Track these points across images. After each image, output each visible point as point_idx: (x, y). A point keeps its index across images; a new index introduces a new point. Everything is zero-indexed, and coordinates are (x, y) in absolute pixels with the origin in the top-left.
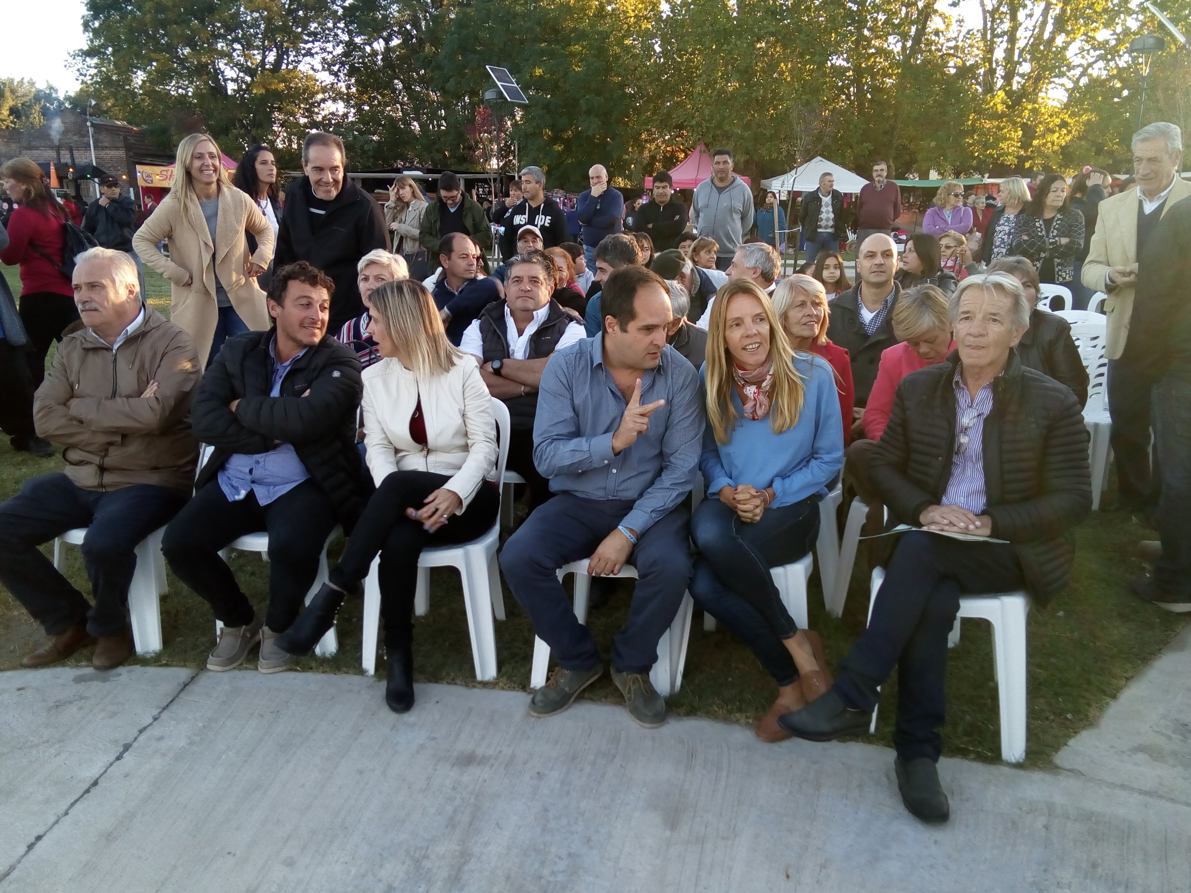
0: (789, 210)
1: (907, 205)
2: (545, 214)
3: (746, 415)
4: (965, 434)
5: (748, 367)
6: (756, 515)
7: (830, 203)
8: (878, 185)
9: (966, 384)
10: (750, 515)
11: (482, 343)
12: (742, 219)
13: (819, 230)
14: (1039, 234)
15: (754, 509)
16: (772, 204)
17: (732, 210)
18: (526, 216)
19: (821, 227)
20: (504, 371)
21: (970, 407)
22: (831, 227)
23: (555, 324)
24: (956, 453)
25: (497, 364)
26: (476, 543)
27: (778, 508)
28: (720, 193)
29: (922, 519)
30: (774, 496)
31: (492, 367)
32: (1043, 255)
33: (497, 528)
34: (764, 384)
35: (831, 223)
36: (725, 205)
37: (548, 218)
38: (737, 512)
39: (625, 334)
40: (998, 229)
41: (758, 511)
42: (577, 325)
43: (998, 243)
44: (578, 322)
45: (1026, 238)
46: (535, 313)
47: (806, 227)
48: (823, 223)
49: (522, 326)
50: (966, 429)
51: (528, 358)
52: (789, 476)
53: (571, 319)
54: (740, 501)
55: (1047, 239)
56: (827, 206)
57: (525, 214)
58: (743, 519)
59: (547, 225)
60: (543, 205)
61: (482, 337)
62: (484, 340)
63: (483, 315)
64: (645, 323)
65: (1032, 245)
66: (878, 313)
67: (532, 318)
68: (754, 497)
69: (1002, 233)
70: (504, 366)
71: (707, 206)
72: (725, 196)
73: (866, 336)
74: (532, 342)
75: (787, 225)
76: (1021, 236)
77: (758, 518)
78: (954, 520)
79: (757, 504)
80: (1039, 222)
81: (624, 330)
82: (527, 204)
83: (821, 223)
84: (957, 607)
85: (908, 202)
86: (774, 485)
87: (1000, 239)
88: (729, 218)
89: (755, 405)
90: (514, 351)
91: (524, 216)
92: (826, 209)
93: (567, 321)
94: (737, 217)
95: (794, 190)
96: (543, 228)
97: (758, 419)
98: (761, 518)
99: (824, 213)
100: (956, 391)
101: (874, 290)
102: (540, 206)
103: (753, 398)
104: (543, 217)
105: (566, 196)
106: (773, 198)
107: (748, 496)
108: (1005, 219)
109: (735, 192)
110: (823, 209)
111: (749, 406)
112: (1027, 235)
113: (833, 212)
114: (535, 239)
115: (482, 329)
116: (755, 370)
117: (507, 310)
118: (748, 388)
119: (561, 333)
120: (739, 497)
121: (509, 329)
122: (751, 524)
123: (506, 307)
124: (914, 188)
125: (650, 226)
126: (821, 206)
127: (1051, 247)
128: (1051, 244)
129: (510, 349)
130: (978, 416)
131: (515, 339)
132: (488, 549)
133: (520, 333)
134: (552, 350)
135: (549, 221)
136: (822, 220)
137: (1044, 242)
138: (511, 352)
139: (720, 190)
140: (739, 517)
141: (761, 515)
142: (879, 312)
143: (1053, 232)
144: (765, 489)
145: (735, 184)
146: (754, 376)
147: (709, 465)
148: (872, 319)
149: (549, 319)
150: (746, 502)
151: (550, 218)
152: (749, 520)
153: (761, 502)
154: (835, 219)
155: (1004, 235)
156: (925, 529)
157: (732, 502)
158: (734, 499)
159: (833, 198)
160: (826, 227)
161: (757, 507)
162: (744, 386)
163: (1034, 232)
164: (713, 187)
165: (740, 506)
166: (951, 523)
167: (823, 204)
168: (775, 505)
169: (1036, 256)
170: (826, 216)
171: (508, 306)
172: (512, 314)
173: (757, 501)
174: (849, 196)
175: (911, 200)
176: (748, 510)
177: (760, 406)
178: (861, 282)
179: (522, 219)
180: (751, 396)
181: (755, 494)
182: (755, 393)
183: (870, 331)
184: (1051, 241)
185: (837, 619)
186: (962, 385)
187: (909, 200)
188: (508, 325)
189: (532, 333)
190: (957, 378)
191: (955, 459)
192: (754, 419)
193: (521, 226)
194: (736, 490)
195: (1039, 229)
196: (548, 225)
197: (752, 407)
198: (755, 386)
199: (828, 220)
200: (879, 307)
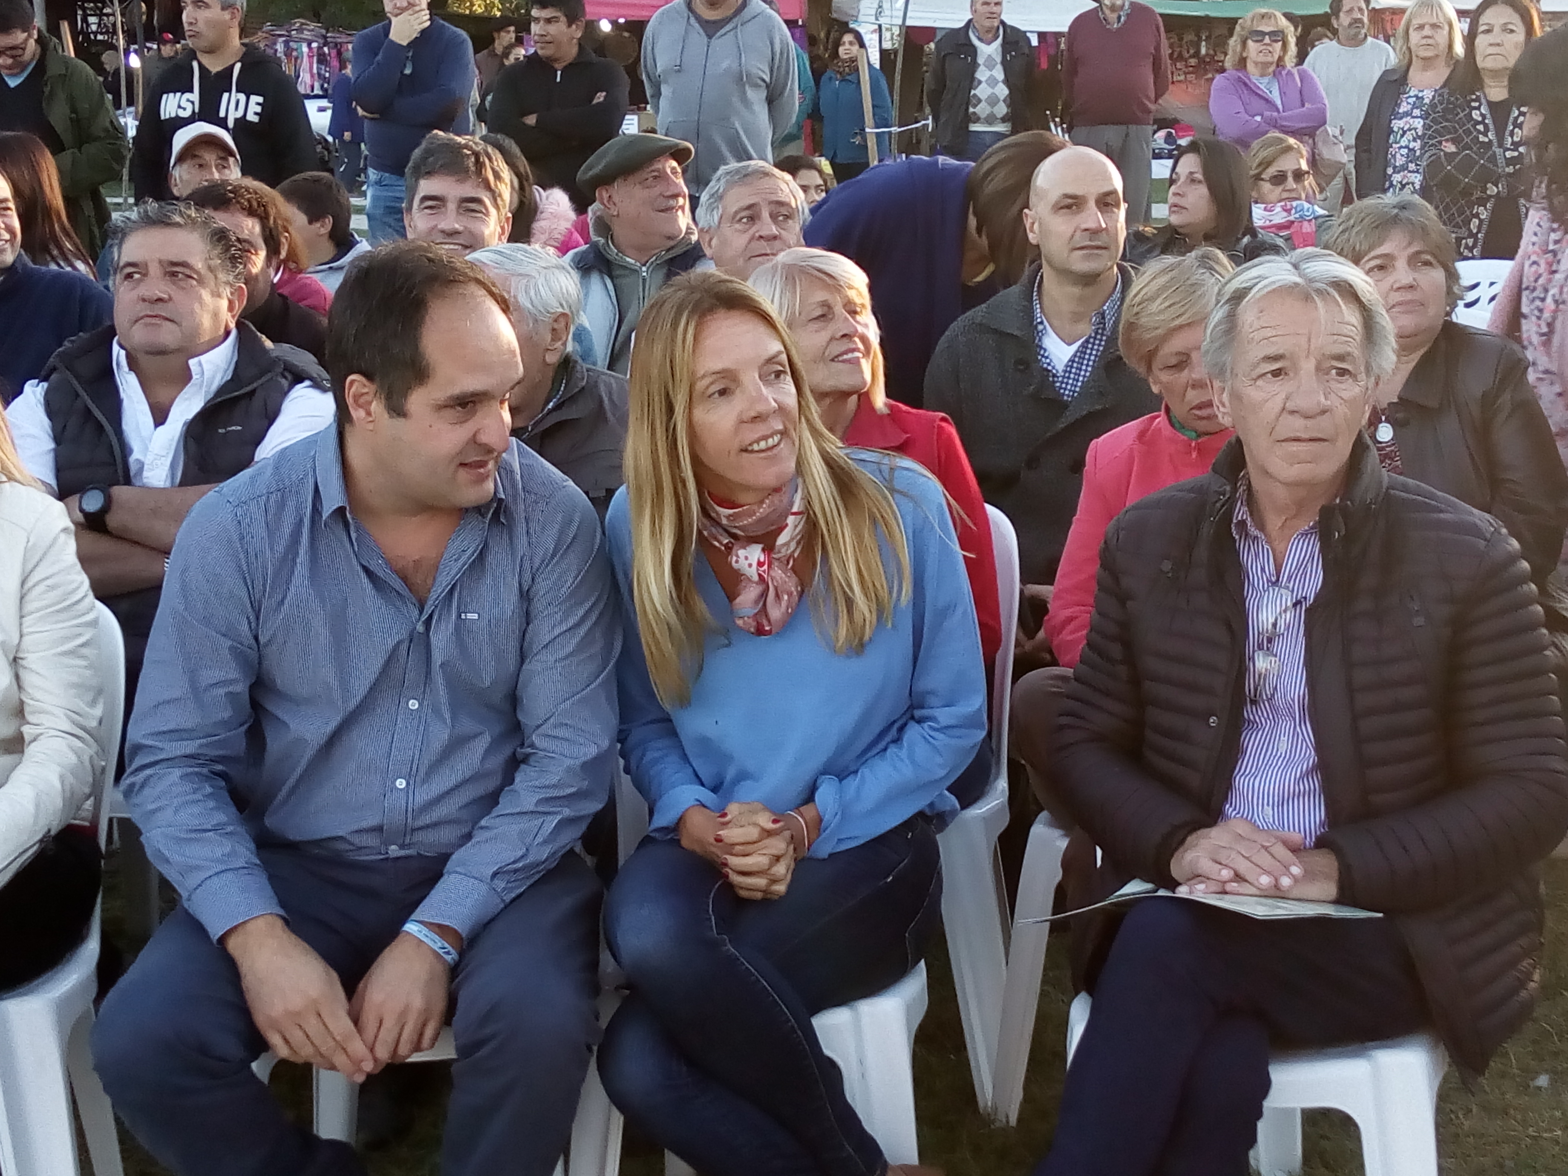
0: (898, 77)
1: (1193, 62)
2: (246, 89)
3: (740, 622)
4: (1269, 652)
5: (743, 498)
6: (774, 881)
7: (999, 59)
8: (1112, 17)
9: (1262, 527)
10: (760, 882)
11: (52, 445)
12: (771, 101)
13: (975, 127)
14: (1482, 138)
15: (771, 865)
16: (853, 60)
17: (741, 80)
18: (195, 96)
19: (977, 120)
20: (113, 520)
21: (1276, 583)
22: (1004, 120)
23: (253, 392)
24: (1254, 702)
25: (93, 502)
26: (30, 992)
27: (831, 855)
28: (710, 37)
29: (1176, 871)
30: (817, 825)
31: (82, 510)
32: (1492, 190)
33: (92, 948)
34: (782, 539)
35: (1002, 110)
36: (725, 65)
37: (255, 99)
38: (727, 876)
39: (400, 422)
40: (1397, 124)
41: (781, 869)
42: (315, 394)
43: (1400, 161)
44: (317, 385)
45: (1451, 148)
46: (192, 362)
47: (943, 119)
48: (982, 110)
49: (162, 395)
50: (1270, 641)
51: (182, 484)
52: (856, 772)
53: (298, 378)
54: (733, 845)
55: (1498, 151)
56: (991, 67)
57: (191, 90)
58: (743, 893)
59: (252, 117)
60: (238, 66)
61: (54, 429)
62: (58, 438)
63: (54, 369)
64: (457, 390)
65: (1466, 166)
66: (1084, 346)
67: (186, 377)
68: (769, 833)
69: (1409, 136)
70: (114, 507)
71: (679, 69)
72: (723, 43)
73: (1057, 405)
74: (191, 441)
75: (895, 113)
76: (1440, 143)
77: (781, 888)
78: (1243, 867)
79: (775, 852)
80: (1478, 108)
81: (397, 410)
82: (195, 64)
83: (978, 110)
84: (1264, 1086)
85: (1197, 54)
86: (818, 796)
87: (1404, 151)
88: (736, 100)
89: (764, 594)
90: (141, 465)
91: (187, 95)
92: (988, 74)
93: (285, 383)
94: (757, 97)
95: (909, 23)
96: (242, 128)
97: (769, 633)
98: (790, 887)
99: (983, 86)
100: (1241, 545)
101: (1076, 290)
102: (232, 66)
103: (756, 578)
104: (242, 97)
105: (325, 37)
106: (856, 48)
107: (753, 833)
108: (1411, 100)
109: (749, 34)
110: (982, 74)
111: (747, 598)
112: (1454, 141)
113: (1007, 82)
114: (225, 159)
115: (51, 408)
116: (762, 502)
117: (118, 353)
118: (742, 553)
119: (271, 416)
120: (731, 834)
121: (126, 404)
122: (767, 902)
123: (116, 348)
124: (1207, 19)
125: (531, 120)
126: (974, 66)
127: (1510, 169)
128: (1510, 162)
129: (132, 459)
130: (1295, 605)
131: (145, 433)
132: (62, 1006)
133: (160, 417)
134: (248, 461)
135: (259, 109)
136: (979, 101)
137: (1493, 159)
138: (133, 468)
139: (711, 28)
140: (729, 887)
141: (789, 876)
142: (1087, 341)
143: (1512, 134)
144: (797, 808)
145: (747, 13)
146: (760, 521)
147: (650, 755)
148: (1072, 361)
149: (237, 378)
150: (749, 848)
151: (260, 99)
152: (759, 895)
153: (788, 845)
154: (1011, 101)
155: (1414, 140)
156: (1182, 892)
157: (715, 850)
158: (719, 840)
159: (1006, 47)
160: (990, 120)
161: (777, 859)
162: (729, 548)
163: (1468, 133)
164: (693, 20)
165: (733, 861)
166: (1238, 877)
167: (980, 60)
168: (824, 849)
169: (1477, 194)
170: (990, 91)
171: (121, 346)
172: (133, 364)
173: (778, 845)
174: (1051, 40)
175: (1203, 51)
176: (755, 869)
177: (778, 596)
178: (1040, 267)
179: (184, 103)
180: (753, 573)
181: (771, 826)
182: (760, 564)
183: (1069, 389)
184: (1509, 154)
185: (1006, 1129)
186: (1253, 531)
187: (1198, 52)
188: (123, 395)
189: (190, 416)
190: (1241, 513)
191: (1248, 712)
192: (760, 631)
193: (180, 123)
194: (724, 815)
195: (1481, 127)
196: (256, 119)
197: (756, 602)
198: (760, 546)
199: (993, 101)
200: (1086, 329)
